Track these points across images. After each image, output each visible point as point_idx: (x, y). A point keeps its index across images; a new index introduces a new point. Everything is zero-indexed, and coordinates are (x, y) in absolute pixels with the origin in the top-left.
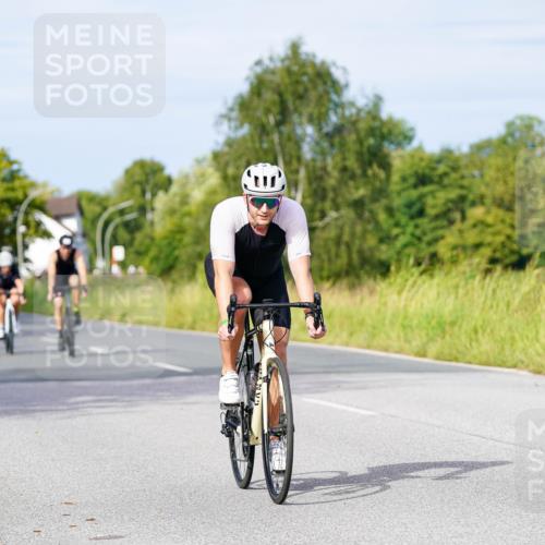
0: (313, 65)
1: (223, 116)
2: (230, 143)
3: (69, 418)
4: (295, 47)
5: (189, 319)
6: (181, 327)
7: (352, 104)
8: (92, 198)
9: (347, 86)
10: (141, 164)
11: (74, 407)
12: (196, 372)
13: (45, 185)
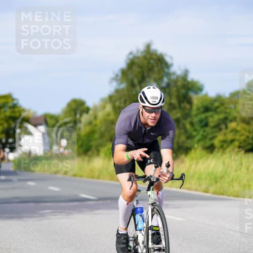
0: (156, 55)
1: (113, 79)
2: (117, 91)
3: (40, 220)
4: (148, 46)
5: (97, 174)
6: (93, 177)
7: (174, 73)
8: (52, 117)
9: (172, 65)
10: (75, 101)
11: (43, 215)
12: (100, 199)
13: (29, 111)
